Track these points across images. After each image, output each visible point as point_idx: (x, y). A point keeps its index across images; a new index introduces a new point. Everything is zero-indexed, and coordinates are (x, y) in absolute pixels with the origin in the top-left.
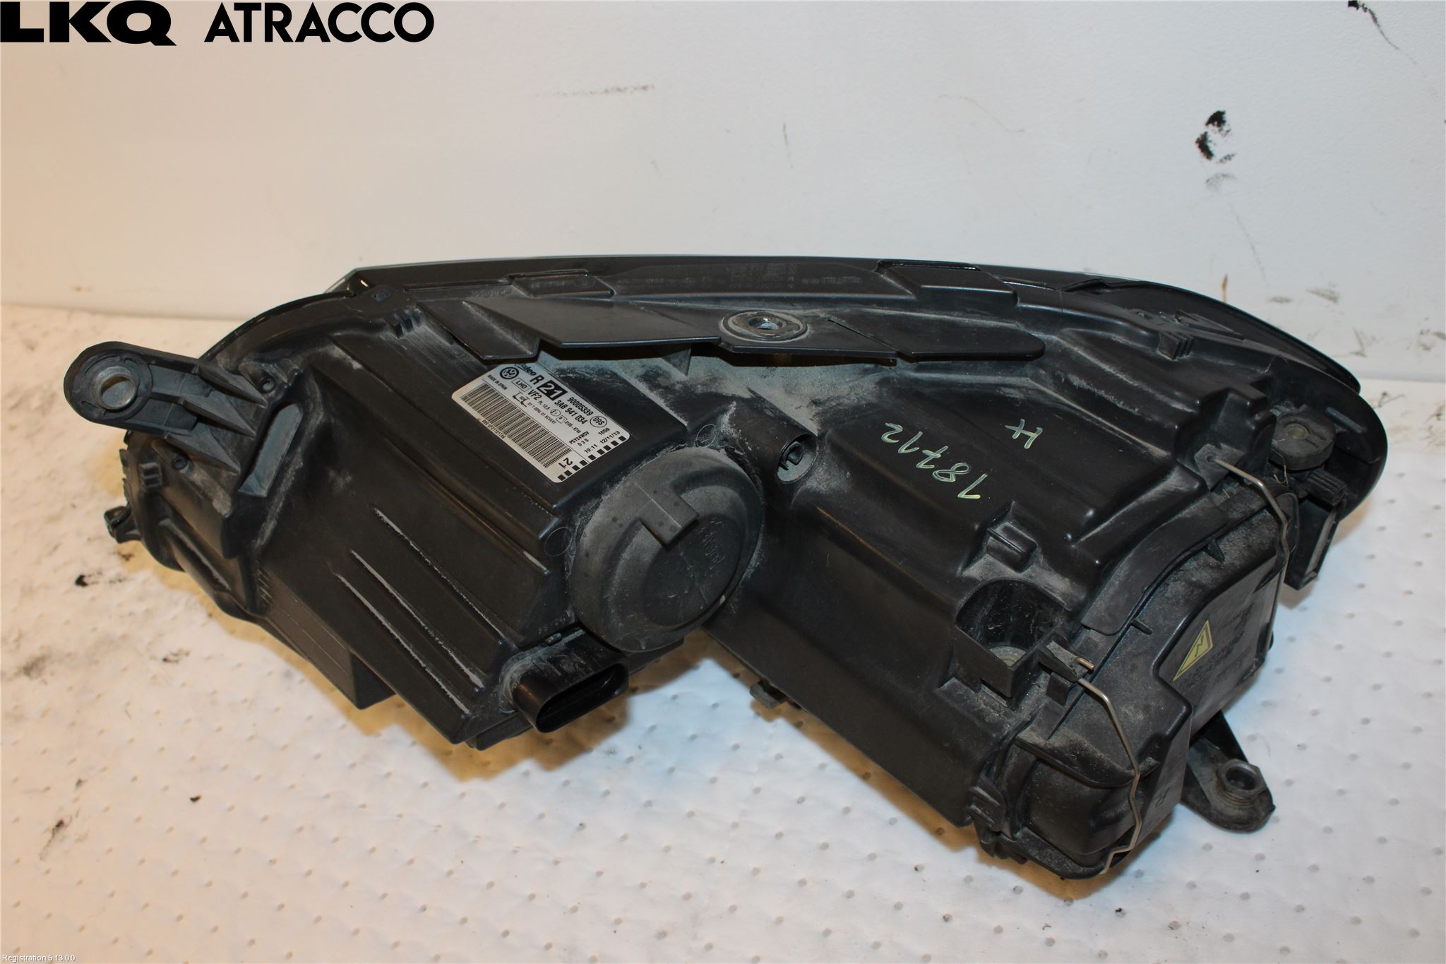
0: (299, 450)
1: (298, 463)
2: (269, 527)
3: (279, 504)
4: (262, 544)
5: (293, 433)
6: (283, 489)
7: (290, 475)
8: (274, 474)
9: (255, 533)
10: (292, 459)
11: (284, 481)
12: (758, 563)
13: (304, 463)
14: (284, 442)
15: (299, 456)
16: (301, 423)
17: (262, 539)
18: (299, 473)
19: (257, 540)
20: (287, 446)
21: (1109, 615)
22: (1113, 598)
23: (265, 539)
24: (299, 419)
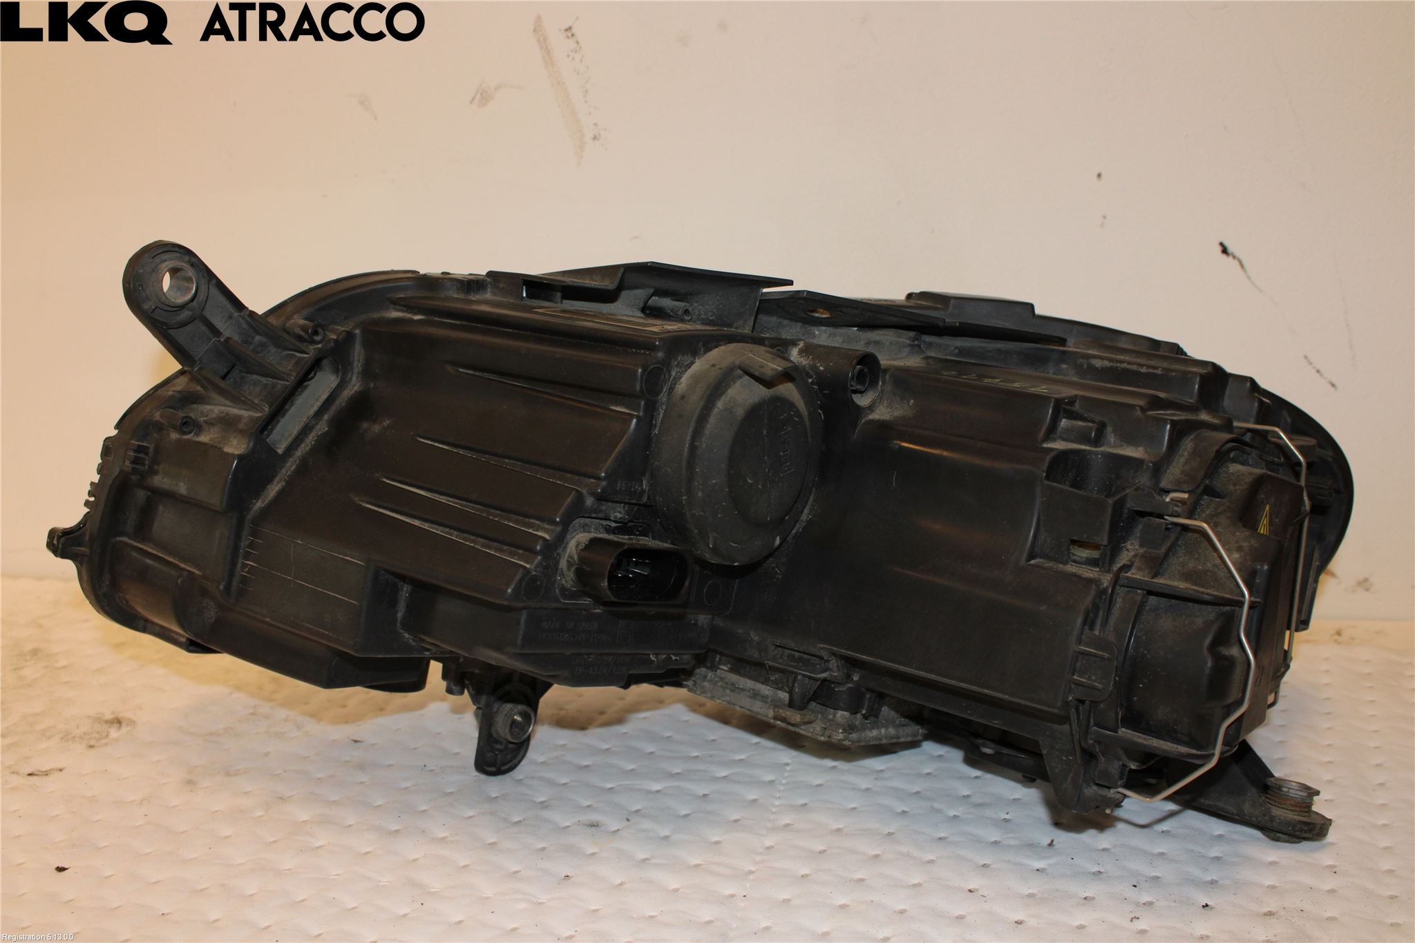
0: (326, 417)
1: (322, 427)
2: (273, 490)
3: (291, 466)
4: (263, 506)
5: (325, 397)
6: (299, 453)
7: (310, 440)
8: (295, 432)
9: (258, 492)
10: (317, 424)
11: (303, 445)
12: (810, 516)
13: (328, 427)
14: (312, 406)
15: (324, 423)
16: (335, 388)
17: (264, 501)
18: (321, 439)
19: (257, 501)
20: (316, 408)
21: (1185, 476)
22: (1185, 463)
23: (267, 502)
24: (334, 385)
